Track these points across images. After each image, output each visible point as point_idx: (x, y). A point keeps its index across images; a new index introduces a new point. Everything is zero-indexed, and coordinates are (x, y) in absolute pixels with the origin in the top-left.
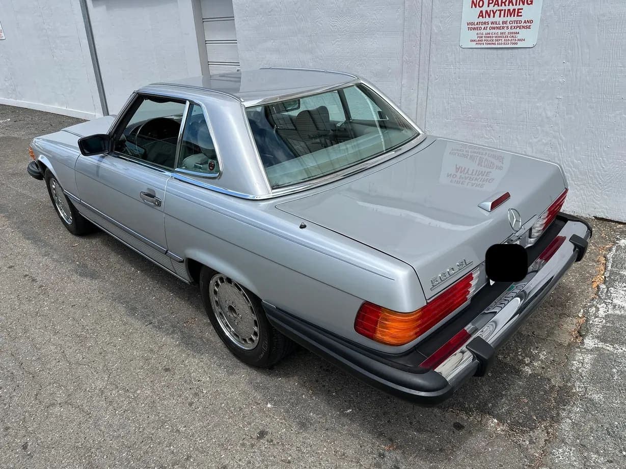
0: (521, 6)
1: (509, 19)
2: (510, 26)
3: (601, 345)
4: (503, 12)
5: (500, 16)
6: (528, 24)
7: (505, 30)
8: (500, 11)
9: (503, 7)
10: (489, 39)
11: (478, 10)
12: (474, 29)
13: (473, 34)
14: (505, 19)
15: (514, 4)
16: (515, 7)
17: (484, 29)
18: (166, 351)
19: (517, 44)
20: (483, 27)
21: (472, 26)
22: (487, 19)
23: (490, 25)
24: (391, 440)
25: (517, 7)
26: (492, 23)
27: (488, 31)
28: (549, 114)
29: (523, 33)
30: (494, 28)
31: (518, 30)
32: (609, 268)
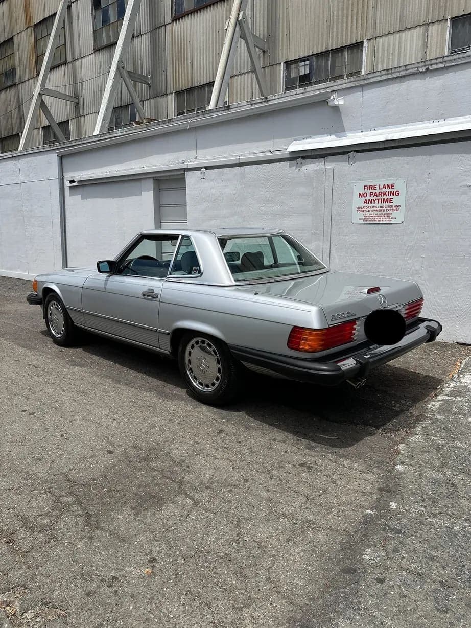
0: (392, 197)
1: (384, 205)
2: (385, 209)
3: (447, 398)
4: (380, 200)
5: (378, 203)
6: (398, 208)
7: (382, 212)
8: (378, 199)
9: (380, 197)
10: (372, 218)
11: (364, 199)
12: (362, 211)
13: (361, 215)
14: (382, 205)
15: (387, 195)
16: (388, 197)
17: (368, 211)
18: (148, 399)
19: (391, 220)
20: (367, 210)
21: (360, 209)
22: (370, 205)
23: (372, 209)
24: (305, 434)
25: (389, 197)
26: (373, 207)
27: (371, 212)
28: (417, 268)
29: (394, 214)
30: (375, 211)
31: (391, 212)
32: (462, 367)
